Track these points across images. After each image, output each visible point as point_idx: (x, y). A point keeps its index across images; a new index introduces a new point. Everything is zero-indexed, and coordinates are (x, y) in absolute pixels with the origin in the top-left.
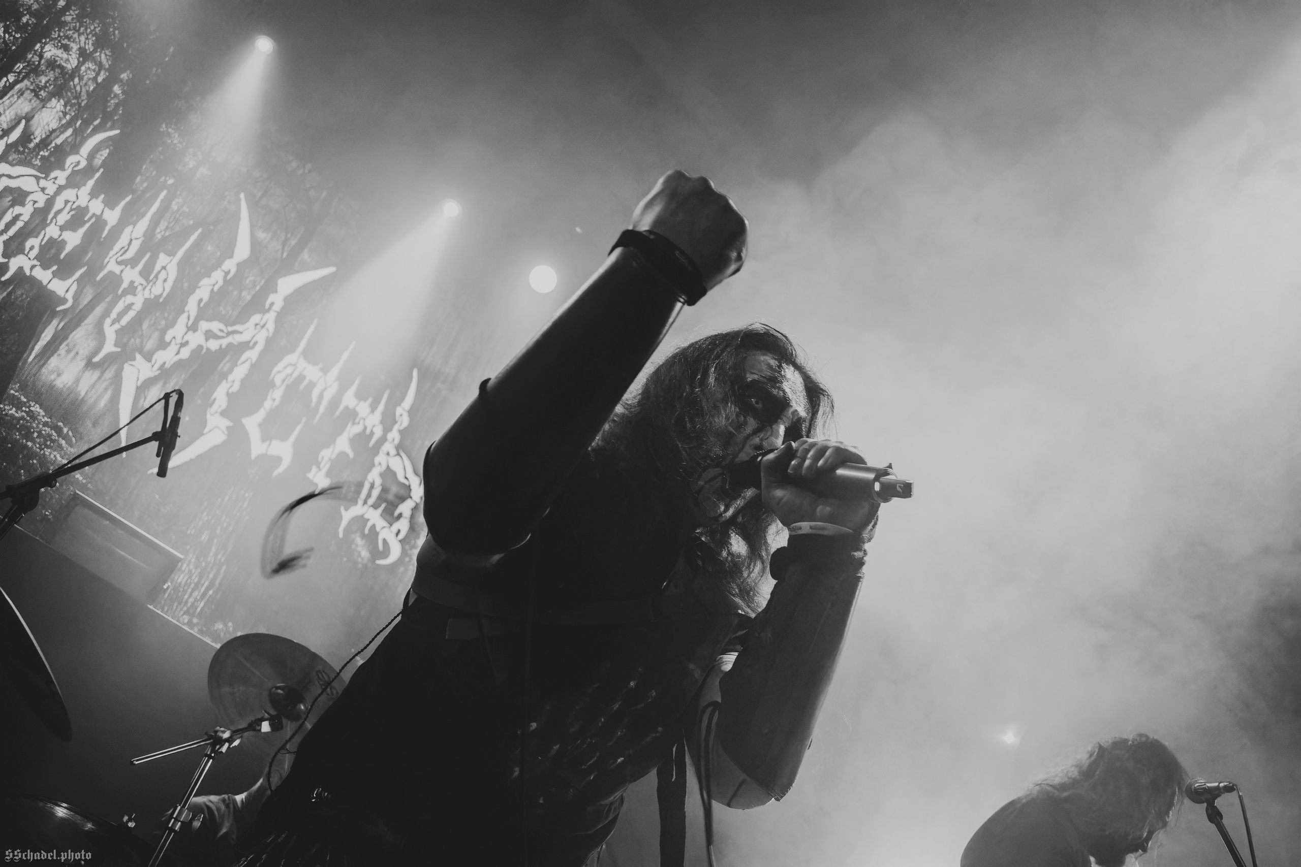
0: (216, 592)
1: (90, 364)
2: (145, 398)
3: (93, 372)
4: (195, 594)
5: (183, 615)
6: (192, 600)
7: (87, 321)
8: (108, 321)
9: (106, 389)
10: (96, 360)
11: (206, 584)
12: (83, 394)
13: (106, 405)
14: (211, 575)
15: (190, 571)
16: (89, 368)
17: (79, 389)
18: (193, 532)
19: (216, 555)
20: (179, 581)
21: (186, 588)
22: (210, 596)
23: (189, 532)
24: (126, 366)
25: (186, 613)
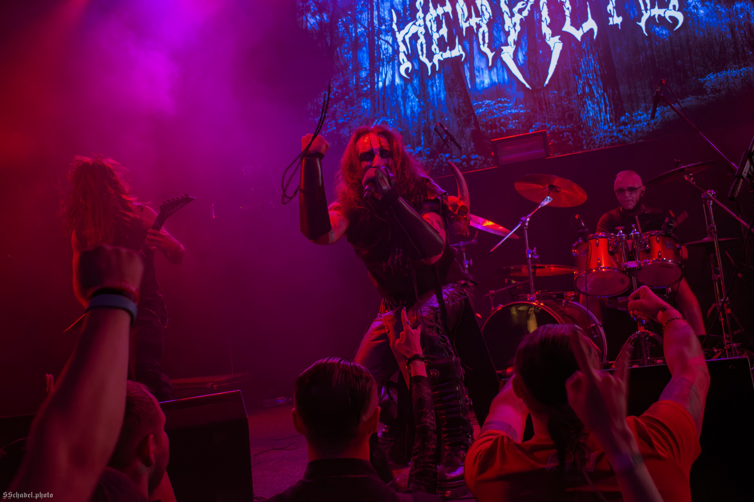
0: (610, 106)
1: (490, 69)
2: (519, 60)
3: (493, 71)
4: (602, 114)
5: (604, 127)
6: (602, 118)
7: (475, 54)
8: (482, 46)
9: (503, 71)
10: (490, 64)
11: (603, 106)
12: (497, 81)
13: (508, 77)
14: (603, 102)
15: (593, 108)
16: (491, 70)
17: (494, 81)
18: (581, 92)
19: (598, 93)
20: (591, 115)
21: (596, 115)
22: (609, 110)
23: (579, 94)
24: (502, 56)
25: (605, 124)
